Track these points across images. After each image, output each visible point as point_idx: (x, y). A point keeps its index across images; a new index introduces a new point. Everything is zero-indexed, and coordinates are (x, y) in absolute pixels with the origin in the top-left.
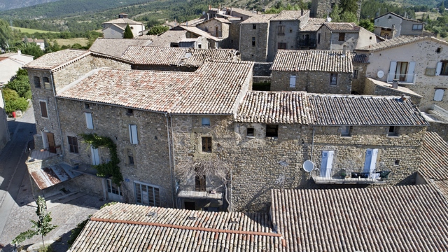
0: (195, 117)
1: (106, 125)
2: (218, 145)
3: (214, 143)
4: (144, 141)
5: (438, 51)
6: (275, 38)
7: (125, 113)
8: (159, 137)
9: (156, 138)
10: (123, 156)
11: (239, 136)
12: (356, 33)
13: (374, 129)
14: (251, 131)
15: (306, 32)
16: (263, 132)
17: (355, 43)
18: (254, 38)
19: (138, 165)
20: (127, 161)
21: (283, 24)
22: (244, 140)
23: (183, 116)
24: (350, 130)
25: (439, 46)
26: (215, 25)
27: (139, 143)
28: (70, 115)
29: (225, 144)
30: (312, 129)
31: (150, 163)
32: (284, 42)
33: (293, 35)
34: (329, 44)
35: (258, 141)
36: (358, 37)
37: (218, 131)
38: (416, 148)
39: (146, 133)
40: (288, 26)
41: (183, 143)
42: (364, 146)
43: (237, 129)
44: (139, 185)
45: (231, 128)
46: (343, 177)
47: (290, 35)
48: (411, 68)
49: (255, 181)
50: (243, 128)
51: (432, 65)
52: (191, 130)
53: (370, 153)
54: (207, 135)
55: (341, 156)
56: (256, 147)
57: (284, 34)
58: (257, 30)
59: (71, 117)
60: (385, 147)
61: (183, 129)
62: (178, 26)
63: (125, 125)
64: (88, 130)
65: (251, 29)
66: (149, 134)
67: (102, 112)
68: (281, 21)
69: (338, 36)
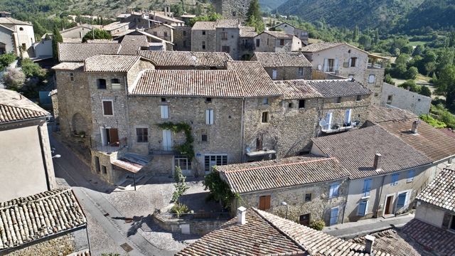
0: (260, 98)
1: (183, 113)
2: (272, 117)
3: (269, 115)
4: (219, 121)
5: (349, 52)
6: (220, 42)
7: (203, 101)
8: (233, 117)
9: (230, 117)
10: (197, 136)
11: (284, 109)
12: (291, 40)
13: (349, 97)
14: (290, 105)
15: (245, 37)
16: (297, 105)
17: (290, 47)
18: (204, 42)
19: (211, 141)
20: (200, 139)
21: (226, 31)
22: (287, 112)
23: (253, 99)
24: (339, 99)
25: (349, 49)
26: (164, 30)
27: (214, 124)
28: (142, 109)
29: (276, 115)
30: (323, 101)
31: (222, 137)
32: (228, 45)
33: (235, 40)
34: (274, 48)
35: (295, 111)
36: (292, 42)
37: (274, 106)
38: (367, 106)
39: (221, 115)
40: (230, 33)
41: (251, 118)
42: (346, 108)
43: (284, 105)
44: (208, 157)
45: (280, 104)
46: (337, 127)
47: (232, 39)
48: (336, 63)
49: (291, 138)
50: (287, 104)
51: (347, 61)
52: (257, 109)
53: (348, 112)
54: (266, 111)
55: (336, 115)
56: (293, 115)
57: (227, 39)
58: (206, 36)
59: (143, 111)
60: (355, 107)
61: (252, 108)
62: (136, 31)
63: (202, 111)
64: (162, 119)
65: (201, 35)
66: (224, 115)
67: (180, 103)
68: (223, 29)
69: (279, 41)
